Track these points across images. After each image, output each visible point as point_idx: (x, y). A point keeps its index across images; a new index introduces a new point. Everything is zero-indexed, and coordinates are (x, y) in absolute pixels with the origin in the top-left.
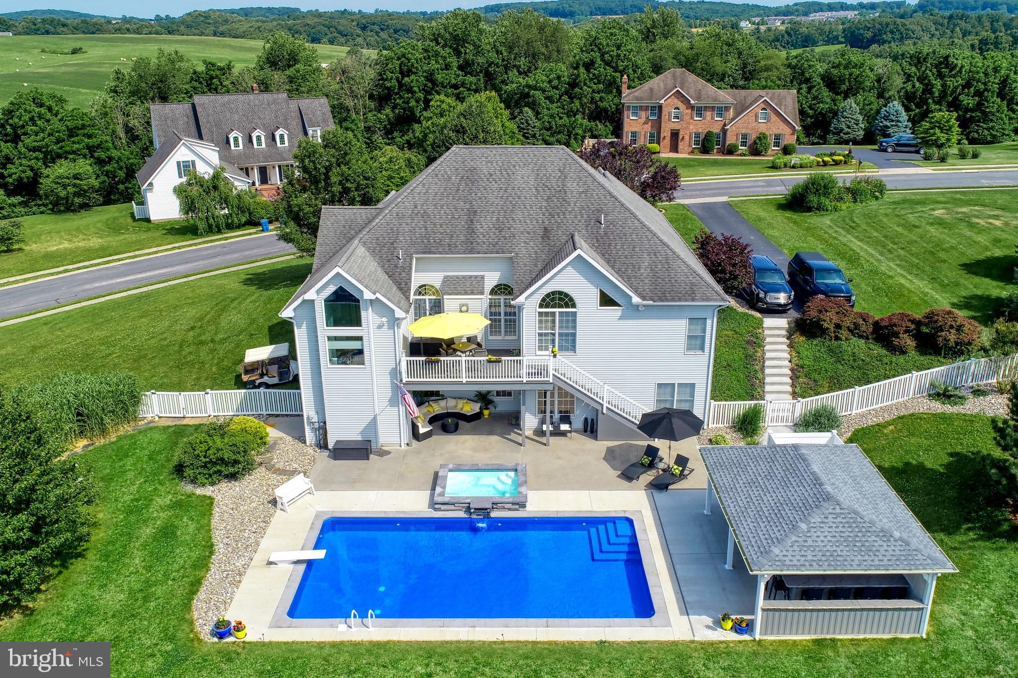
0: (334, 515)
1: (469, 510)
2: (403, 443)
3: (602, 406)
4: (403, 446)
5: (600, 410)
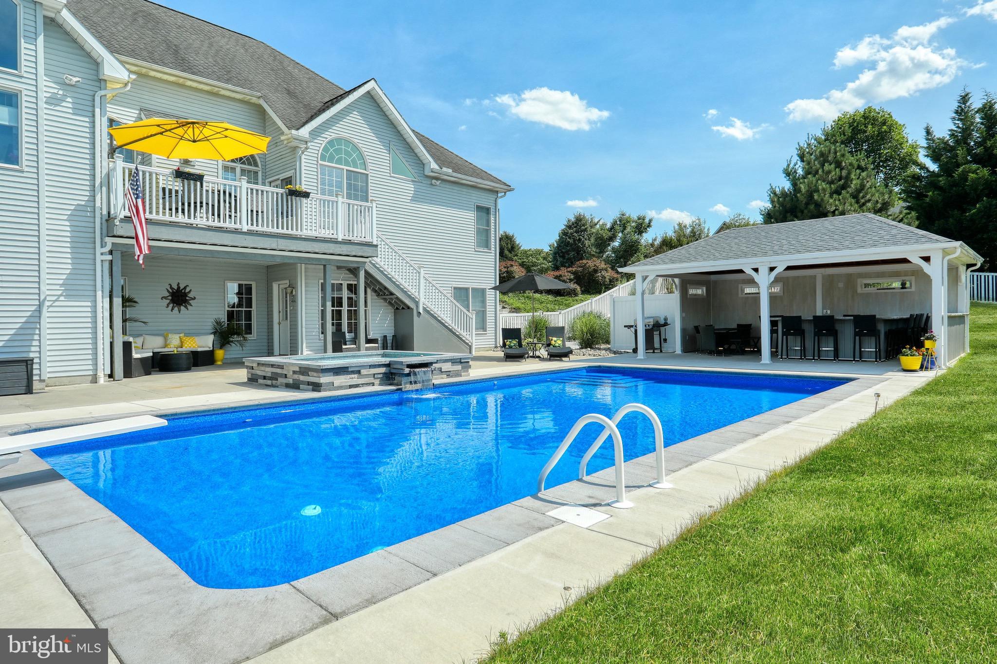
1: (389, 382)
2: (101, 374)
3: (417, 304)
4: (102, 380)
5: (414, 308)
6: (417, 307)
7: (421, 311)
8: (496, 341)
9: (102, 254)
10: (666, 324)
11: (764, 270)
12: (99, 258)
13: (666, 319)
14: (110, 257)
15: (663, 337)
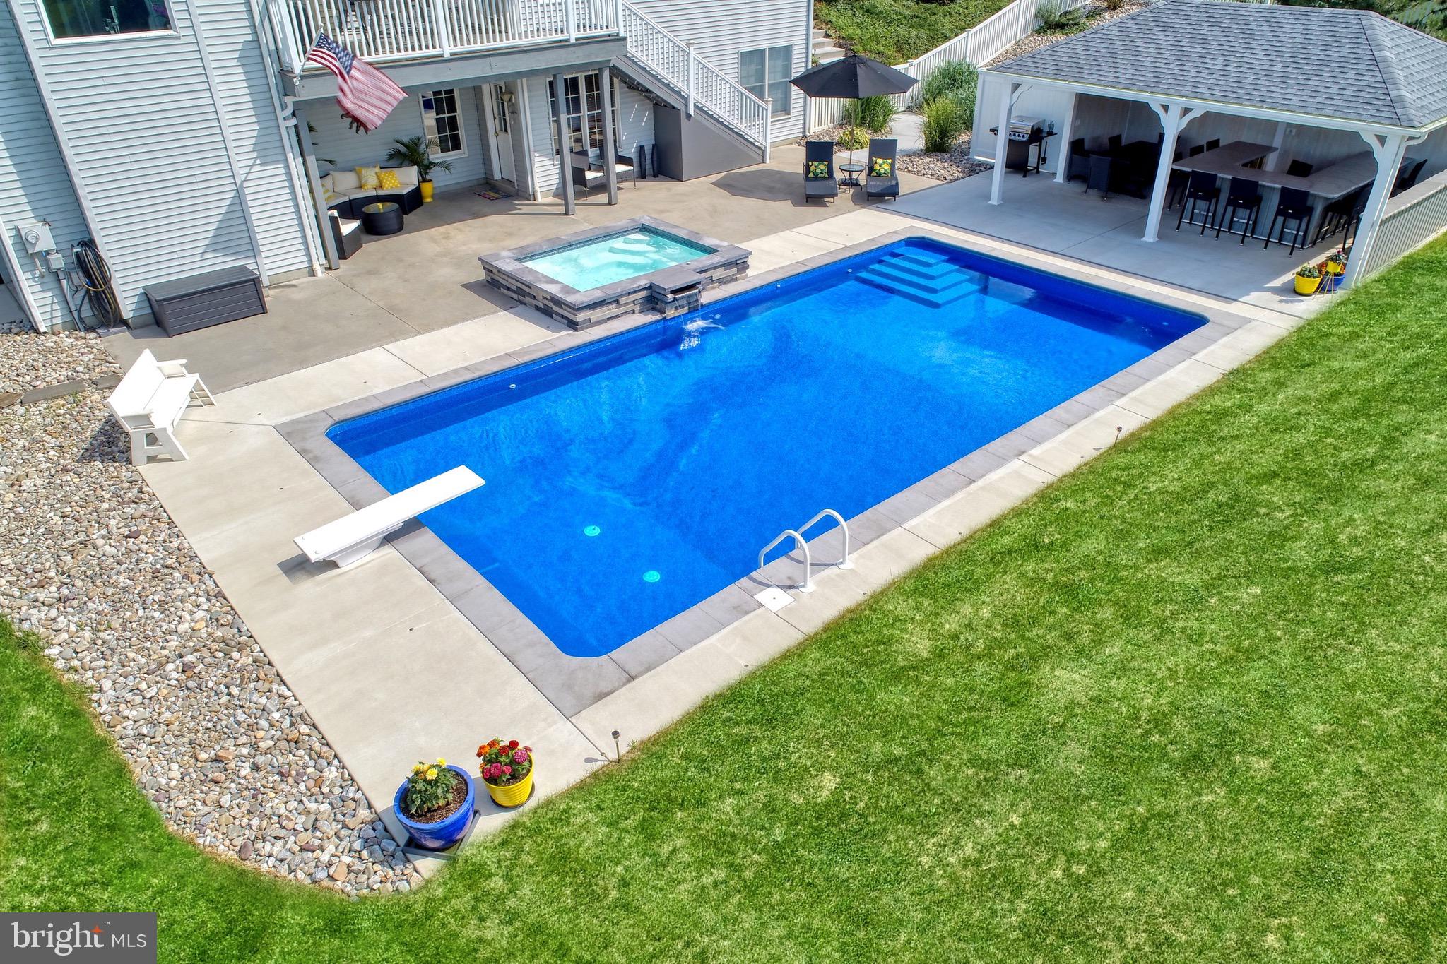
0: (339, 416)
1: (651, 306)
2: (316, 266)
3: (686, 100)
4: (320, 273)
5: (683, 109)
6: (686, 106)
7: (692, 112)
8: (804, 128)
9: (285, 119)
10: (1050, 134)
11: (1175, 112)
12: (283, 124)
13: (1051, 126)
14: (294, 122)
15: (1042, 156)
